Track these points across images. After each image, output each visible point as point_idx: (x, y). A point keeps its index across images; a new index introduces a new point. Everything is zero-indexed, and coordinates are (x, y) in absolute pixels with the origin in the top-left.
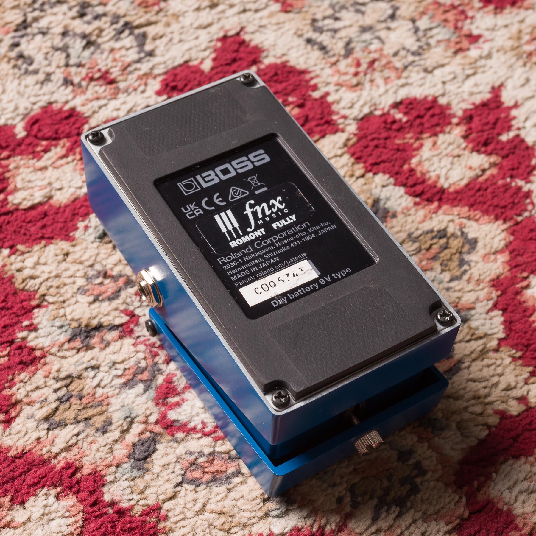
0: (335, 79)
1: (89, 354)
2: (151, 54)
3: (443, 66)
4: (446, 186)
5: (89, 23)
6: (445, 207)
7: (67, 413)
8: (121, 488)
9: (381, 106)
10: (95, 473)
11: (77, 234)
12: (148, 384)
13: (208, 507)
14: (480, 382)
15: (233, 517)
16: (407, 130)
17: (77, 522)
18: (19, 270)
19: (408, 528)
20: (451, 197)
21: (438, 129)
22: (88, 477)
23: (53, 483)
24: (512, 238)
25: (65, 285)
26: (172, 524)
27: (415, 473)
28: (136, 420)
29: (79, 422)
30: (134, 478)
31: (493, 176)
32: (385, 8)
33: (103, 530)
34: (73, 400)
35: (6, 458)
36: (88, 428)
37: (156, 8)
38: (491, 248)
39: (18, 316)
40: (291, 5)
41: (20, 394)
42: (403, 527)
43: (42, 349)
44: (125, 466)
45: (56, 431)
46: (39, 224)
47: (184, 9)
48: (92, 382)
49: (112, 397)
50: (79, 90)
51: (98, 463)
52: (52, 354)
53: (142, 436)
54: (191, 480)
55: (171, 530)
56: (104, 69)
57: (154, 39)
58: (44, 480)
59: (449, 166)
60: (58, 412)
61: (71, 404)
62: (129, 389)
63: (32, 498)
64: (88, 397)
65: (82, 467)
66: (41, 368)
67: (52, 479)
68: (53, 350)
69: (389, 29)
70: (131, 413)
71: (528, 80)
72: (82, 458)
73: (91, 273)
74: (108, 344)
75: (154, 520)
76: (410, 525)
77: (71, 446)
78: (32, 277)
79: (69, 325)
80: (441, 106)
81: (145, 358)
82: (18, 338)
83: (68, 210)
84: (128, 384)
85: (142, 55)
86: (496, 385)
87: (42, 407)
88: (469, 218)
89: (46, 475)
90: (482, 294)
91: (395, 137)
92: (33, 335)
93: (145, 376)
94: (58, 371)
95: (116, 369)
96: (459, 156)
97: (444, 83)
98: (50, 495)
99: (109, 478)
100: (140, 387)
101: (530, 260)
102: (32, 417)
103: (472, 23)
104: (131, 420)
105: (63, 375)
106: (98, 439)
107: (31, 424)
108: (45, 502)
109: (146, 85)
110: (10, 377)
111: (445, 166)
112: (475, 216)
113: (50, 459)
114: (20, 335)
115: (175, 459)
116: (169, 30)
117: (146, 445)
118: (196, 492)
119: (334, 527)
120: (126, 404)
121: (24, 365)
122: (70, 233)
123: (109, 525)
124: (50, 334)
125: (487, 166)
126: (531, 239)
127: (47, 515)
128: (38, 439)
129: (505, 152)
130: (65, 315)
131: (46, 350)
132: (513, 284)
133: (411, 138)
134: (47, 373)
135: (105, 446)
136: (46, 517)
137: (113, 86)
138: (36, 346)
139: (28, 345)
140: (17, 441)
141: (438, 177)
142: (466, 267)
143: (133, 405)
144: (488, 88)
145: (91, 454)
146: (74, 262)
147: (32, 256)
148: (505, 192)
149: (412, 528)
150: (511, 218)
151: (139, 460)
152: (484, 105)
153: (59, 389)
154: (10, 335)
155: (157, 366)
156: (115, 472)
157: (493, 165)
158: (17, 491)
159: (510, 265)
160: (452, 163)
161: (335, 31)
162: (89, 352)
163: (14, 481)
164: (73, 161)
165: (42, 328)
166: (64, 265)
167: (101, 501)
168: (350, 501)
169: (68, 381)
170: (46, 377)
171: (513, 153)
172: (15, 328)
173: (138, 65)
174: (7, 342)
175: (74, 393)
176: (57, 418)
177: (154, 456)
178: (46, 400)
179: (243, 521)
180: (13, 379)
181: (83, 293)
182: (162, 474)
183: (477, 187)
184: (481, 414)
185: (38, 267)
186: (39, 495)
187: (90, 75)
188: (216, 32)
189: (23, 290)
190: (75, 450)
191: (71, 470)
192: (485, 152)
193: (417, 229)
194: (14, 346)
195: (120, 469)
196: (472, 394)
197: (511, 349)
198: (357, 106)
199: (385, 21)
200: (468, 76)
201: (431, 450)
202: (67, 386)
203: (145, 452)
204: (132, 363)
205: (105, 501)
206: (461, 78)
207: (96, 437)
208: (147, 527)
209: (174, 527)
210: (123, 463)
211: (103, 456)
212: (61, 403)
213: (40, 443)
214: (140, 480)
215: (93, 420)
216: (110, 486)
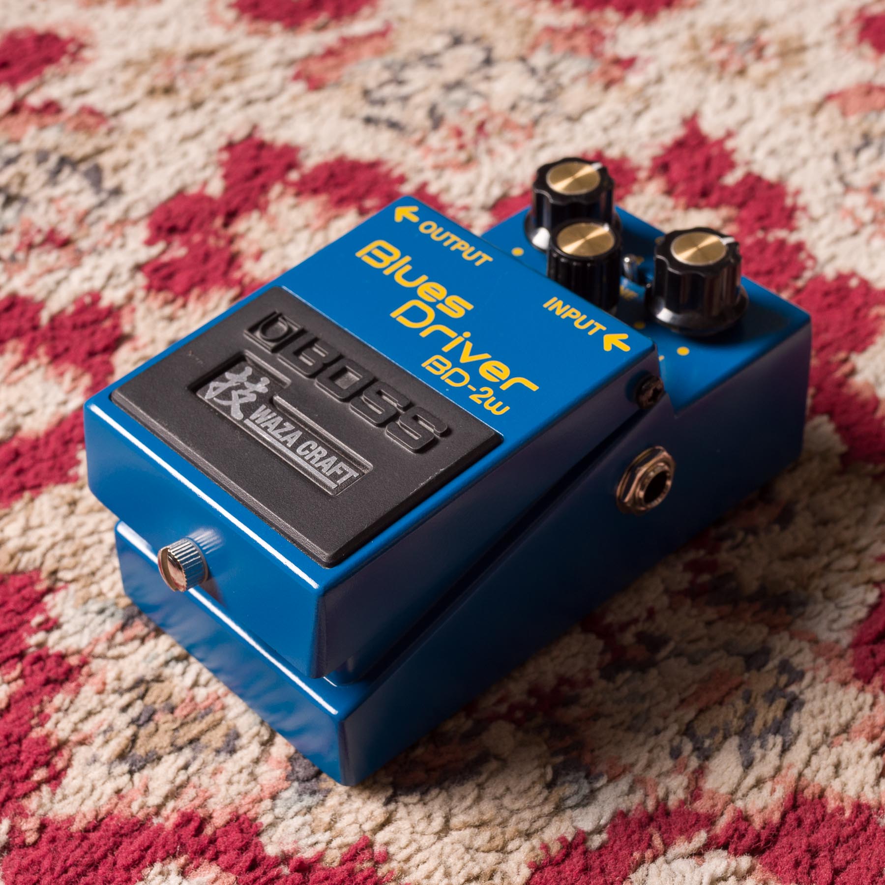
0: (430, 161)
1: (164, 641)
2: (117, 192)
3: (590, 109)
7: (156, 740)
8: (292, 830)
9: (518, 181)
10: (238, 818)
11: (81, 470)
13: (455, 821)
15: (503, 824)
19: (808, 764)
21: (620, 191)
22: (227, 828)
23: (167, 852)
25: (86, 548)
26: (402, 864)
27: (784, 679)
29: (180, 749)
30: (309, 809)
32: (471, 54)
34: (160, 717)
35: (70, 836)
36: (201, 751)
37: (103, 129)
39: (19, 613)
40: (321, 79)
41: (63, 730)
42: (800, 765)
43: (78, 652)
44: (285, 795)
45: (146, 772)
46: (12, 469)
47: (149, 120)
48: (182, 681)
49: (226, 695)
50: (15, 267)
51: (237, 802)
52: (99, 657)
55: (404, 873)
56: (46, 228)
57: (116, 169)
58: (149, 852)
60: (139, 742)
61: (157, 724)
64: (184, 705)
65: (211, 817)
66: (87, 681)
67: (164, 847)
68: (100, 649)
69: (488, 78)
71: (732, 101)
72: (205, 800)
75: (367, 865)
76: (810, 757)
77: (182, 786)
78: (25, 549)
79: (116, 604)
80: (613, 161)
82: (31, 647)
83: (52, 439)
85: (103, 196)
87: (107, 742)
89: (152, 843)
92: (55, 635)
94: (119, 678)
96: (668, 220)
97: (605, 130)
98: (169, 874)
99: (266, 820)
101: (841, 334)
102: (95, 761)
103: (615, 43)
105: (128, 682)
106: (225, 765)
107: (98, 772)
109: (123, 236)
110: (36, 708)
113: (148, 818)
114: (34, 640)
116: (134, 154)
118: (425, 804)
119: (682, 796)
121: (54, 683)
122: (67, 471)
124: (84, 627)
125: (718, 224)
128: (118, 792)
129: (738, 199)
130: (100, 594)
131: (86, 652)
132: (829, 373)
134: (100, 686)
135: (241, 772)
137: (70, 248)
138: (67, 650)
139: (51, 652)
140: (81, 805)
144: (677, 122)
145: (219, 791)
146: (91, 511)
147: (14, 520)
148: (762, 251)
149: (815, 760)
150: (786, 286)
151: (308, 780)
152: (680, 145)
153: (129, 705)
154: (13, 645)
156: (272, 809)
157: (727, 221)
161: (405, 99)
162: (162, 637)
163: (96, 869)
164: (38, 367)
165: (68, 622)
166: (74, 520)
167: (264, 858)
168: (693, 751)
169: (142, 689)
170: (100, 693)
171: (753, 197)
172: (20, 631)
173: (101, 211)
174: (13, 657)
175: (157, 706)
176: (140, 751)
178: (111, 728)
179: (524, 826)
180: (41, 711)
185: (30, 533)
186: (149, 878)
187: (27, 241)
188: (214, 139)
189: (15, 572)
190: (190, 792)
191: (193, 825)
192: (708, 205)
194: (28, 659)
195: (278, 802)
198: (480, 189)
199: (478, 69)
200: (638, 115)
201: (796, 640)
202: (142, 697)
203: (314, 764)
205: (269, 857)
206: (628, 117)
207: (220, 763)
208: (359, 878)
209: (406, 867)
210: (281, 792)
211: (242, 788)
212: (139, 726)
213: (123, 797)
214: (320, 809)
215: (204, 740)
216: (270, 832)
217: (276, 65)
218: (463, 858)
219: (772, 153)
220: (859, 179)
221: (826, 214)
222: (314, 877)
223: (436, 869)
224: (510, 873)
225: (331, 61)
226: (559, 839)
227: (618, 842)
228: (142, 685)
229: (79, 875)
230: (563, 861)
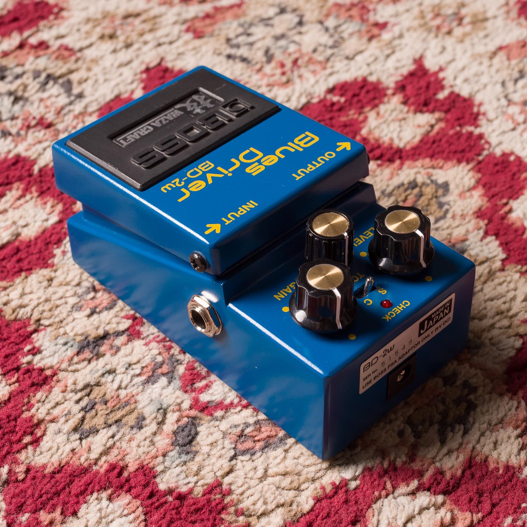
0: (265, 81)
1: (102, 361)
2: (80, 96)
3: (361, 52)
4: (401, 145)
5: (11, 82)
6: (407, 163)
7: (96, 420)
8: (175, 475)
9: (317, 94)
10: (143, 467)
11: (56, 260)
12: (170, 375)
13: (270, 472)
14: (498, 299)
15: (299, 474)
16: (348, 108)
17: (138, 517)
18: (5, 304)
19: (478, 442)
20: (410, 153)
21: (377, 101)
22: (136, 473)
23: (101, 487)
24: (479, 175)
25: (57, 306)
26: (239, 496)
27: (466, 391)
28: (169, 410)
29: (110, 426)
30: (185, 463)
31: (442, 129)
32: (290, 19)
33: (168, 517)
34: (98, 407)
35: (44, 476)
36: (122, 427)
37: (73, 58)
38: (464, 186)
39: (17, 344)
40: (202, 32)
41: (41, 413)
42: (473, 442)
43: (51, 367)
44: (171, 454)
45: (89, 439)
46: (15, 259)
47: (100, 54)
48: (112, 385)
49: (137, 394)
50: (19, 139)
51: (143, 458)
52: (63, 371)
53: (180, 423)
54: (245, 451)
55: (239, 501)
56: (38, 117)
57: (80, 83)
58: (90, 486)
59: (398, 129)
60: (86, 421)
61: (96, 411)
62: (153, 384)
63: (84, 506)
64: (112, 400)
65: (127, 466)
66: (56, 385)
67: (99, 483)
68: (64, 366)
69: (300, 33)
70: (162, 405)
71: (444, 49)
72: (124, 456)
73: (80, 291)
74: (118, 349)
75: (218, 496)
76: (480, 438)
77: (110, 448)
78: (21, 306)
79: (74, 340)
80: (372, 83)
81: (160, 354)
82: (23, 364)
83: (39, 241)
84: (151, 380)
85: (72, 98)
86: (513, 299)
87: (67, 421)
88: (433, 167)
89: (92, 481)
90: (471, 226)
91: (339, 116)
92: (38, 357)
93: (165, 369)
94: (75, 384)
95: (133, 369)
96: (404, 119)
97: (368, 65)
98: (101, 499)
99: (159, 468)
100: (164, 380)
101: (504, 188)
102: (60, 432)
103: (375, 14)
104: (164, 411)
105: (80, 386)
106: (136, 436)
107: (61, 438)
108: (99, 506)
109: (83, 122)
110: (26, 400)
111: (394, 130)
112: (438, 164)
113: (90, 466)
114: (25, 360)
115: (221, 436)
116: (91, 74)
117: (187, 430)
118: (253, 461)
119: (404, 459)
120: (153, 398)
121: (37, 386)
122: (48, 261)
123: (174, 512)
124: (55, 353)
125: (433, 122)
126: (498, 172)
127: (105, 517)
128: (73, 450)
129: (445, 108)
130: (65, 333)
131: (56, 367)
132: (497, 211)
133: (354, 114)
134: (64, 388)
136: (104, 521)
137: (52, 129)
138: (44, 366)
139: (35, 367)
140: (51, 458)
141: (392, 139)
142: (446, 207)
143: (162, 397)
144: (411, 61)
145: (132, 451)
146: (61, 285)
147: (16, 289)
148: (459, 138)
149: (482, 439)
150: (473, 159)
151: (184, 446)
152: (412, 74)
153: (80, 400)
154: (13, 363)
155: (174, 357)
156: (163, 462)
157: (439, 120)
158: (65, 503)
159: (488, 196)
160: (400, 126)
161: (251, 44)
162: (101, 359)
163: (59, 495)
164: (32, 198)
165: (46, 350)
166: (51, 290)
167: (158, 491)
168: (411, 433)
169: (88, 390)
170: (64, 392)
171: (454, 107)
172: (18, 355)
173: (71, 107)
174: (13, 370)
175: (97, 400)
176: (86, 426)
177: (199, 438)
178: (69, 412)
179: (311, 475)
180: (29, 402)
181: (79, 309)
182: (212, 452)
183: (431, 140)
184: (509, 327)
185: (25, 297)
186: (90, 502)
187: (26, 124)
188: (138, 66)
189: (15, 320)
190: (115, 452)
191: (117, 471)
192: (428, 111)
193: (388, 186)
194: (22, 371)
195: (167, 458)
196: (494, 311)
197: (516, 265)
198: (294, 99)
199: (294, 28)
200: (388, 56)
201: (474, 369)
202: (88, 395)
203: (188, 436)
204: (147, 361)
205: (161, 491)
206: (382, 58)
207: (133, 434)
208: (214, 504)
209: (241, 498)
210: (168, 452)
211: (146, 449)
212: (86, 412)
213: (76, 453)
214: (191, 463)
215: (124, 420)
216: (162, 476)
217: (175, 23)
218: (275, 494)
219: (466, 80)
220: (516, 97)
221: (497, 118)
222: (187, 503)
223: (259, 499)
224: (302, 503)
225: (208, 21)
226: (331, 483)
227: (366, 486)
228: (88, 388)
229: (49, 499)
230: (333, 496)
